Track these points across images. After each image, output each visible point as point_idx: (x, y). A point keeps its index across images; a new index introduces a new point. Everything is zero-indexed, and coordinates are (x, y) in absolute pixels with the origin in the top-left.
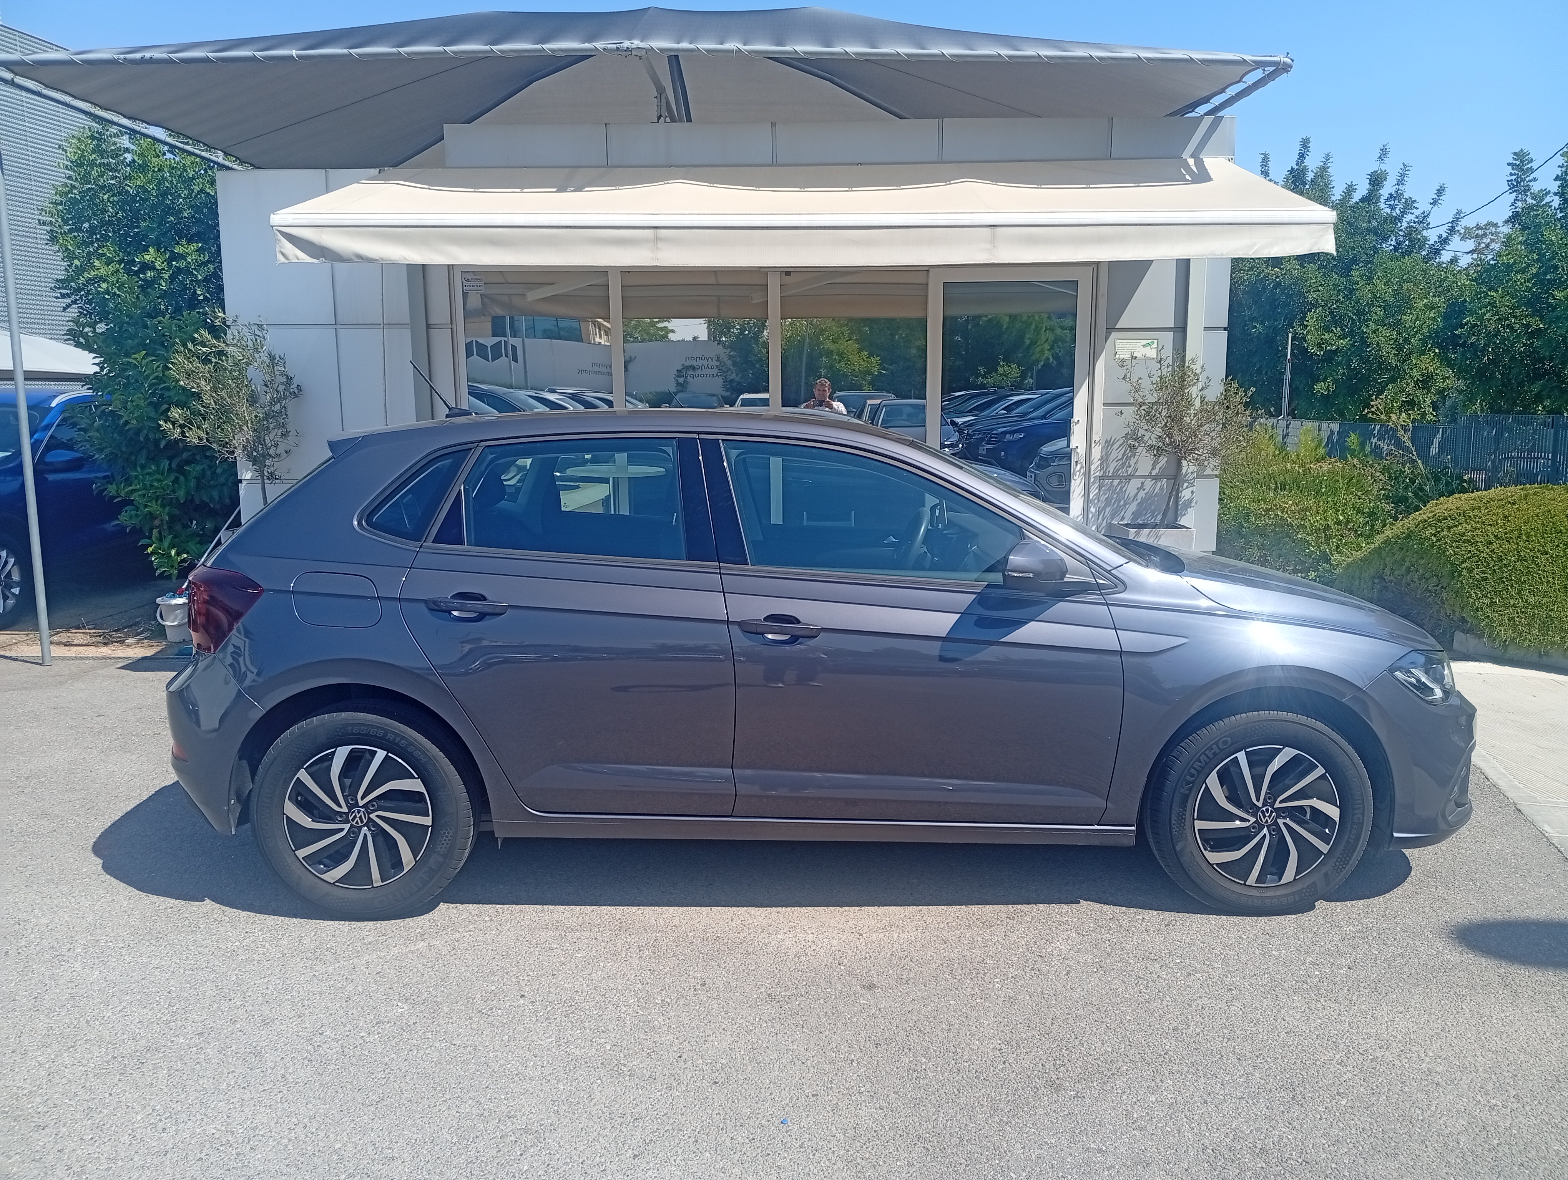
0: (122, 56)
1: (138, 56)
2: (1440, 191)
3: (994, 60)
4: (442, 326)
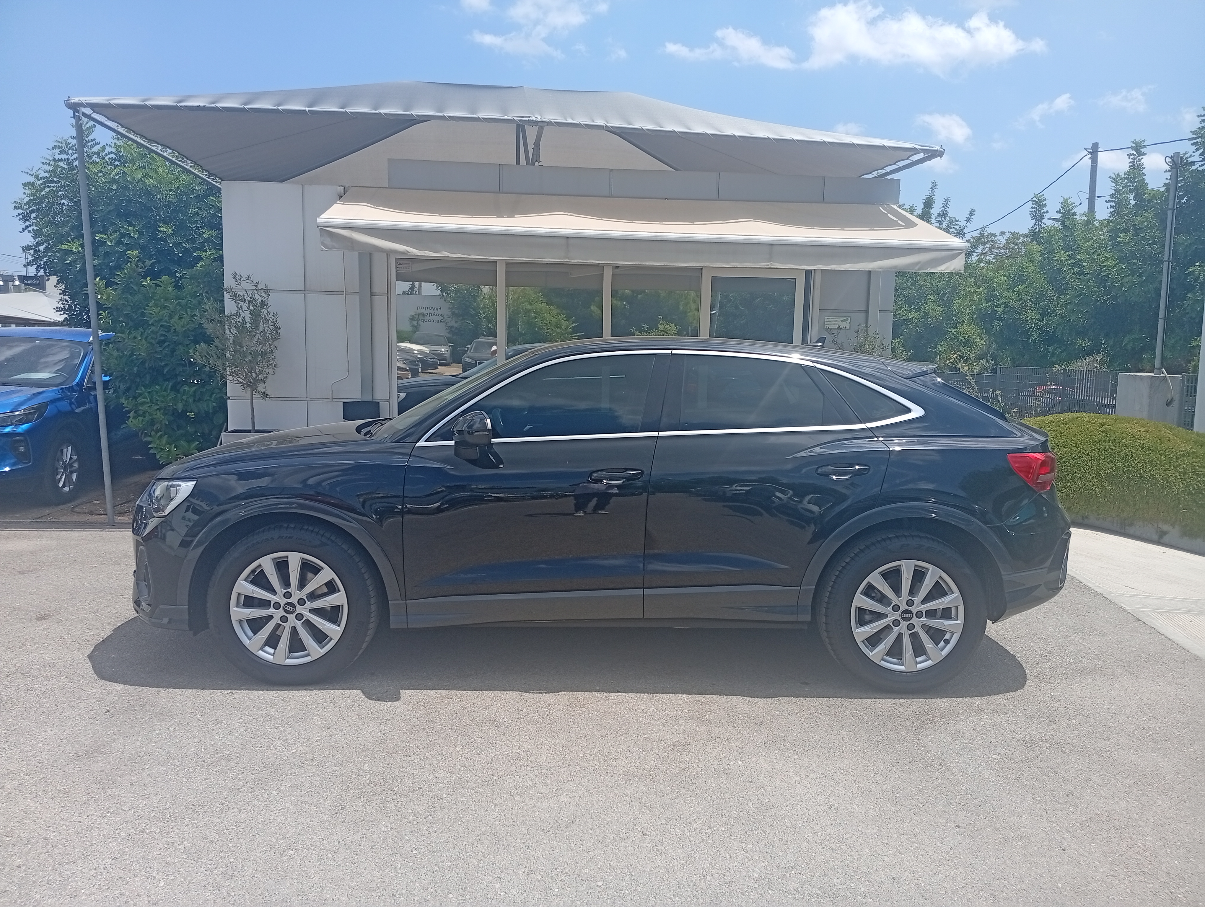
0: (183, 104)
1: (194, 104)
2: (972, 213)
4: (381, 294)
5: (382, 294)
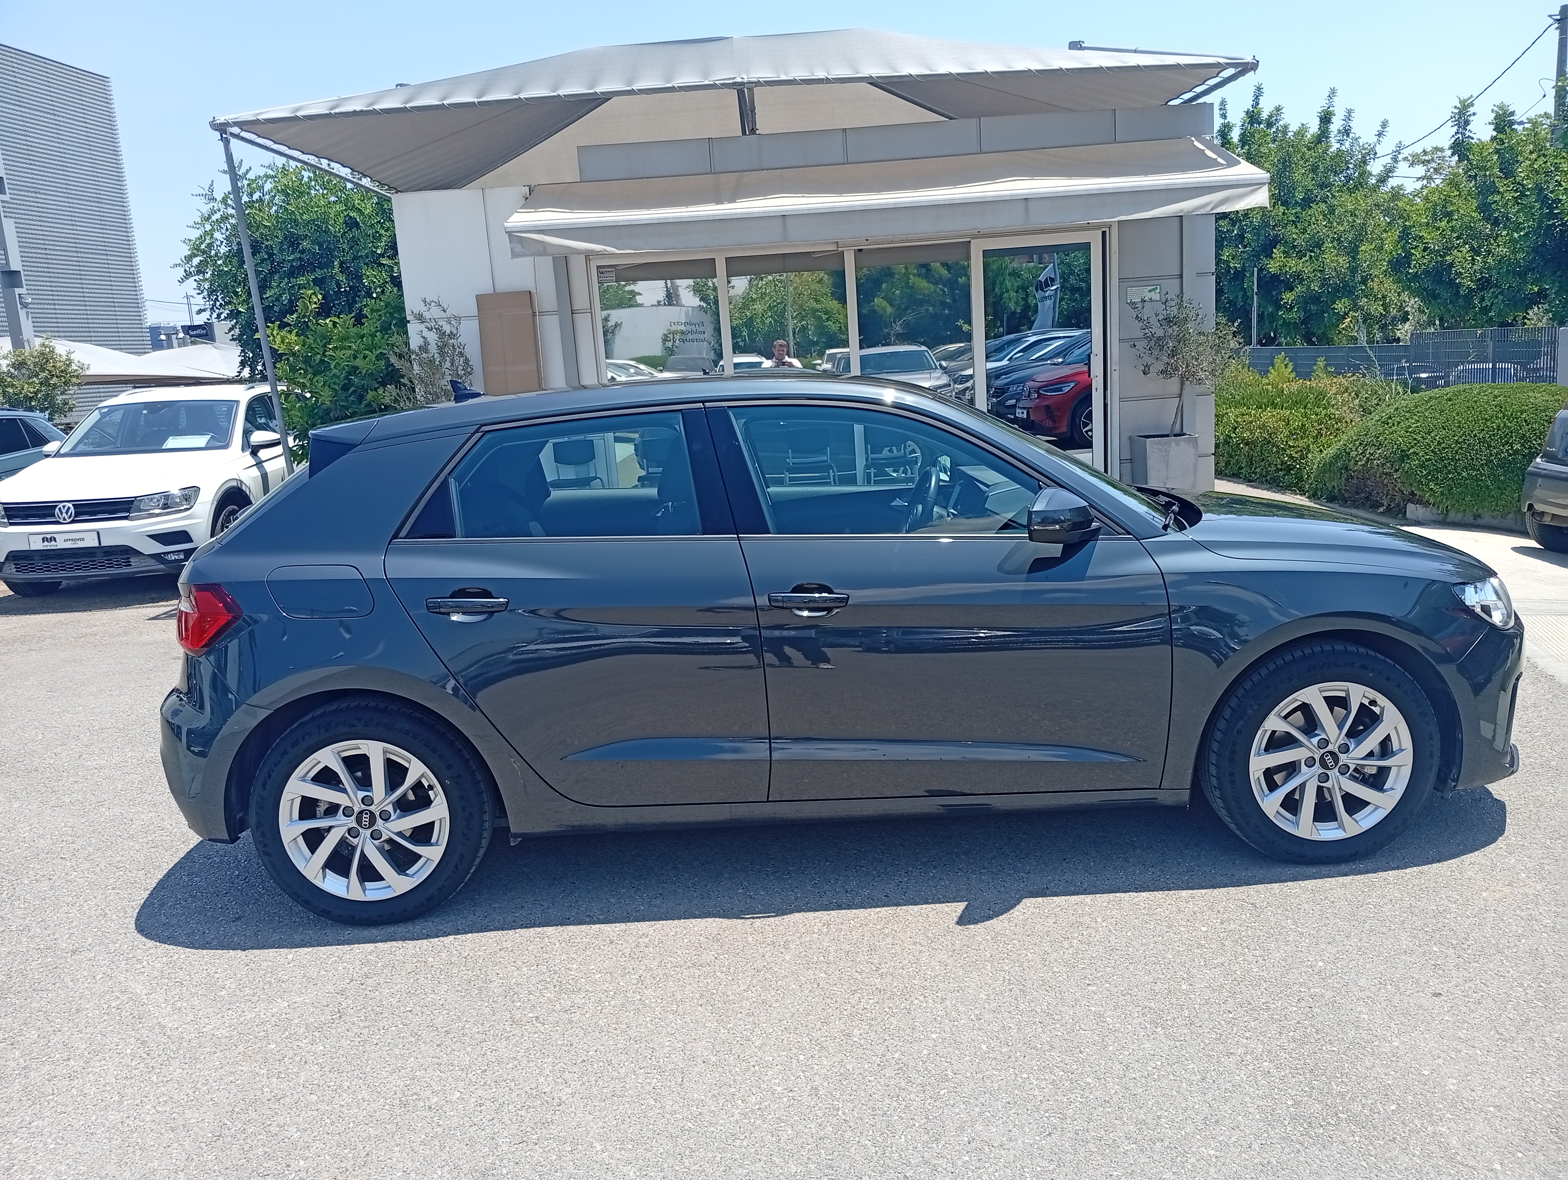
0: (337, 111)
1: (348, 109)
2: (1385, 124)
4: (583, 311)
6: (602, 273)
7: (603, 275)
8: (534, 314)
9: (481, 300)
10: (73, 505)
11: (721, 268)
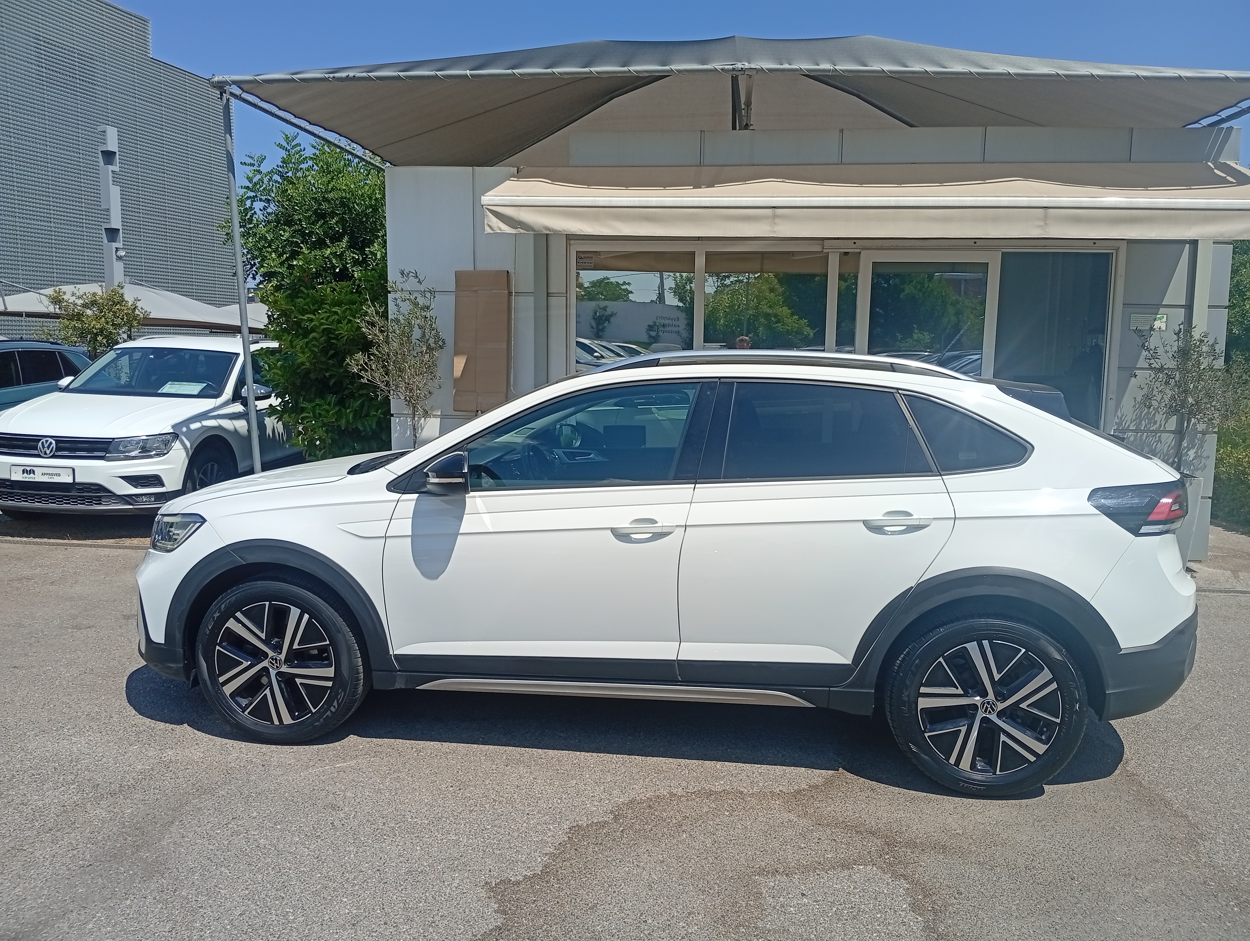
0: (331, 75)
1: (343, 74)
3: (1052, 78)
4: (558, 294)
5: (560, 295)
6: (581, 258)
7: (582, 261)
8: (510, 293)
9: (459, 276)
10: (56, 440)
11: (700, 262)
